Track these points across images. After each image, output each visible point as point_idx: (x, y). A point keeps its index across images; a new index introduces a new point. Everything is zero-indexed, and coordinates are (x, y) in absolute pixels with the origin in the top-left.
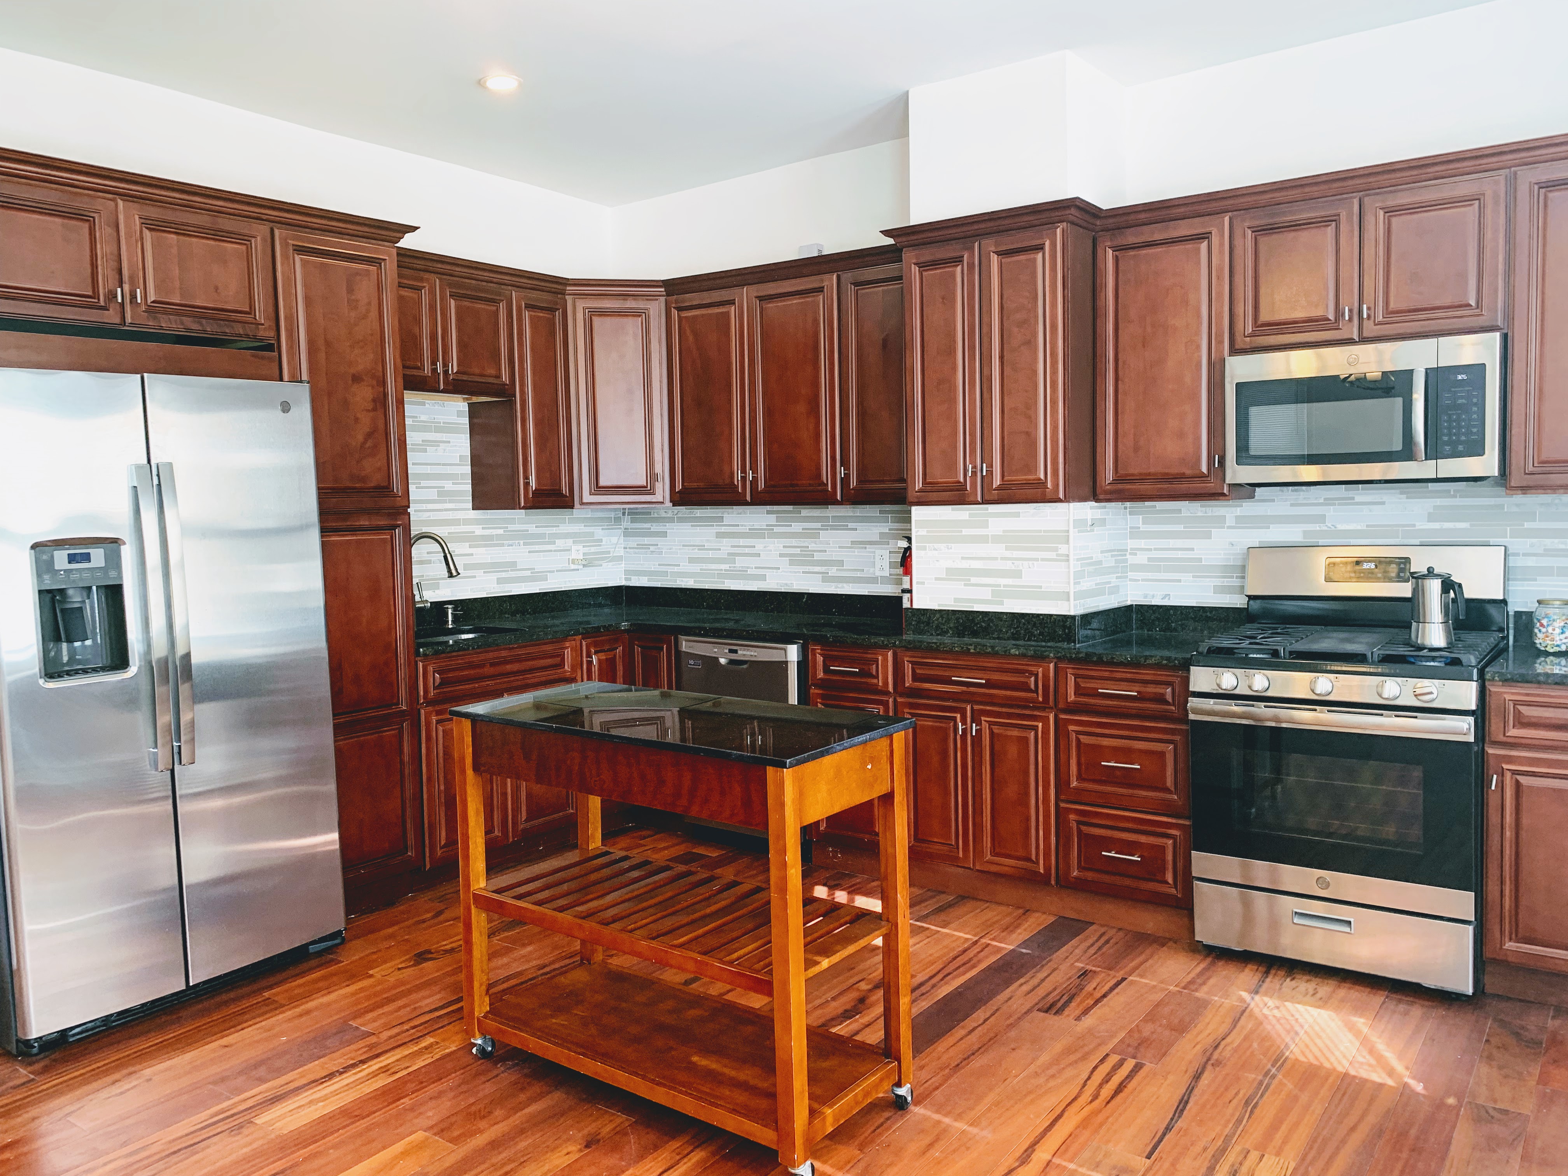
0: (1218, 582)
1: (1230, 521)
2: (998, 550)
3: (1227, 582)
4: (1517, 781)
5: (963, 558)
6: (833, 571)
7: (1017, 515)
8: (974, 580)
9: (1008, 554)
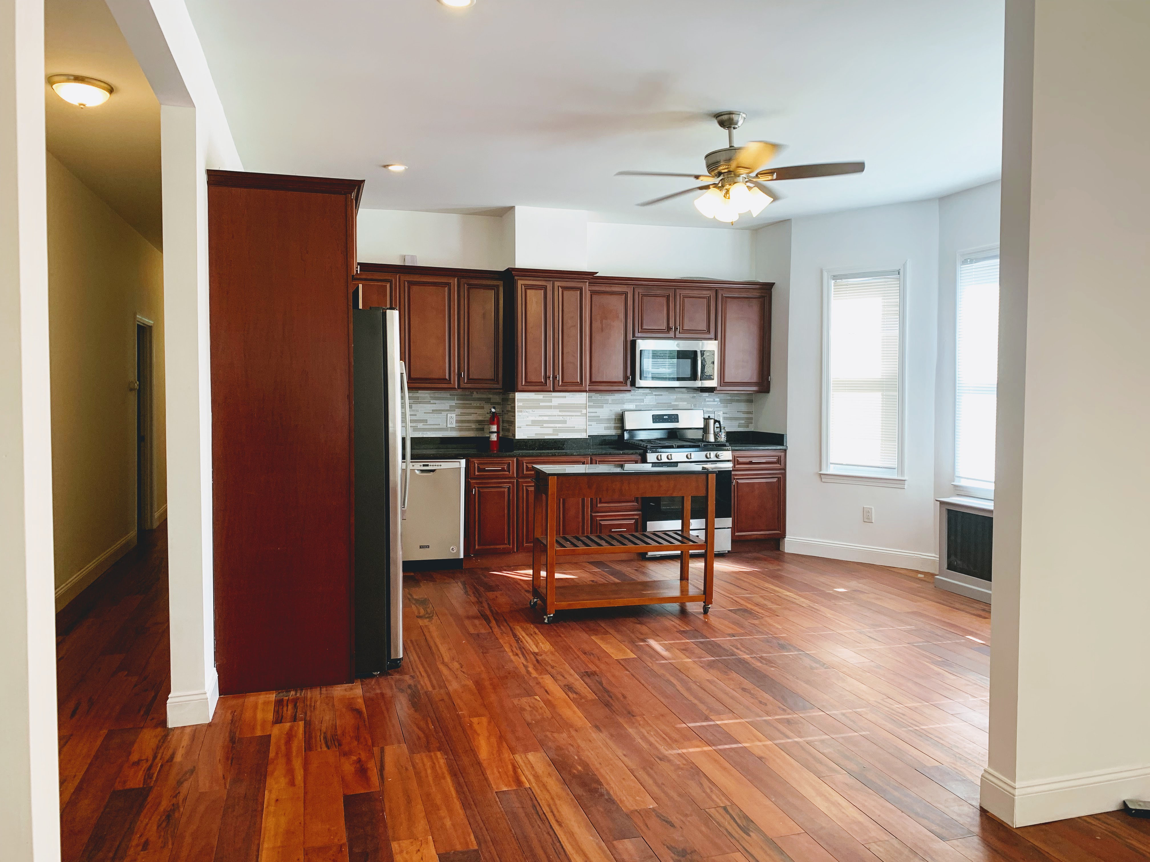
0: (606, 425)
1: (610, 402)
2: (556, 412)
3: (608, 425)
4: (737, 482)
5: (540, 416)
6: (420, 425)
7: (565, 397)
8: (545, 425)
9: (561, 414)
